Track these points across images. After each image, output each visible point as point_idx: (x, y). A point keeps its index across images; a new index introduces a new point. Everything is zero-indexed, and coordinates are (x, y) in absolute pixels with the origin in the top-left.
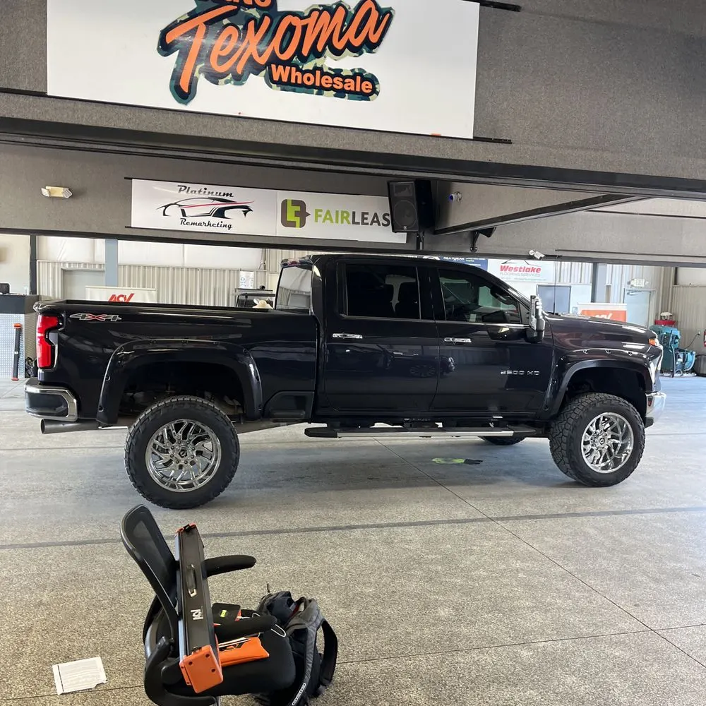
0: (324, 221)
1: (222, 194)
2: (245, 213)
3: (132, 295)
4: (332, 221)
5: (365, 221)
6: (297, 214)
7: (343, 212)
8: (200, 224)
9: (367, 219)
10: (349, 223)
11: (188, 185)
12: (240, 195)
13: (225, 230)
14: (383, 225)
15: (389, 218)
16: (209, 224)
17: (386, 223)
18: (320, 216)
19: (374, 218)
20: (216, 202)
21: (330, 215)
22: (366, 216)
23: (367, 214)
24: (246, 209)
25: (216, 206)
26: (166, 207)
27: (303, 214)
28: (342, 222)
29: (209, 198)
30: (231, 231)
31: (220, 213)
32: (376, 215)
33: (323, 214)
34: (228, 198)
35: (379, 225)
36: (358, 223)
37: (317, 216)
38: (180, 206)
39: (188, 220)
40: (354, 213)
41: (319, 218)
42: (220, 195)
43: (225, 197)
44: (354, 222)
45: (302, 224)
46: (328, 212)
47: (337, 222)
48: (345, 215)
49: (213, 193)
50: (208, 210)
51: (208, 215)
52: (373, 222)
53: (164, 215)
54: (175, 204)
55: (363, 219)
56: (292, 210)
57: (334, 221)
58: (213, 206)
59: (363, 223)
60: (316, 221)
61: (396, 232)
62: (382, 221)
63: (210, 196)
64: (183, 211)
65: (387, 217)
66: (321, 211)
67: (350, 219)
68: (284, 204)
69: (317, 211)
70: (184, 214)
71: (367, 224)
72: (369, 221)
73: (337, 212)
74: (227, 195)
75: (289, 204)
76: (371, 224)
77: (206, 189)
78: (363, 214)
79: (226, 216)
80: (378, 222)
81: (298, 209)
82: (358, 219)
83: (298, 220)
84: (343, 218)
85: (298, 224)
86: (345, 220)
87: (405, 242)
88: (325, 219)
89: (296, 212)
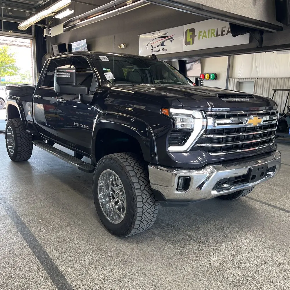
0: (202, 38)
1: (164, 34)
2: (171, 41)
4: (206, 38)
5: (224, 33)
6: (191, 37)
7: (212, 30)
8: (157, 51)
10: (215, 36)
11: (154, 33)
13: (164, 52)
16: (160, 50)
18: (201, 35)
19: (228, 30)
20: (162, 38)
21: (206, 35)
22: (224, 29)
23: (225, 27)
24: (172, 39)
26: (148, 45)
27: (193, 36)
28: (211, 37)
29: (160, 37)
30: (167, 52)
31: (163, 44)
32: (229, 28)
33: (202, 34)
34: (166, 35)
36: (220, 35)
37: (200, 35)
38: (151, 43)
39: (153, 50)
40: (218, 29)
41: (200, 37)
44: (218, 35)
45: (193, 42)
46: (205, 32)
47: (209, 37)
48: (213, 31)
49: (161, 34)
50: (159, 43)
51: (159, 46)
52: (228, 32)
55: (223, 31)
56: (189, 35)
57: (207, 37)
58: (161, 41)
59: (223, 35)
60: (199, 39)
67: (215, 34)
68: (186, 32)
69: (200, 33)
70: (152, 47)
71: (224, 35)
72: (226, 32)
73: (209, 30)
74: (166, 33)
75: (188, 32)
76: (227, 34)
77: (159, 33)
78: (223, 28)
79: (165, 45)
81: (192, 33)
82: (220, 33)
83: (191, 40)
84: (212, 33)
85: (191, 42)
86: (212, 35)
87: (249, 43)
88: (203, 36)
89: (191, 35)
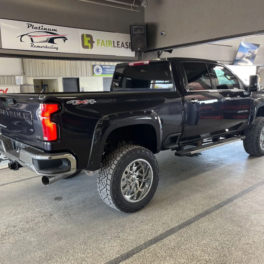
0: (101, 46)
1: (51, 30)
2: (64, 41)
3: (7, 89)
4: (105, 46)
5: (119, 46)
6: (89, 42)
7: (109, 41)
8: (41, 47)
9: (119, 45)
10: (112, 47)
11: (32, 24)
12: (61, 30)
13: (55, 50)
14: (126, 48)
15: (128, 44)
16: (46, 47)
17: (127, 47)
18: (100, 43)
19: (122, 45)
20: (49, 34)
21: (104, 43)
22: (119, 43)
23: (119, 42)
24: (65, 39)
25: (49, 37)
26: (22, 36)
27: (91, 42)
28: (109, 46)
29: (45, 32)
30: (58, 51)
31: (51, 41)
32: (123, 43)
33: (101, 42)
34: (55, 32)
35: (124, 48)
36: (116, 47)
37: (98, 43)
38: (29, 36)
39: (35, 44)
40: (114, 42)
41: (99, 44)
42: (50, 30)
43: (53, 32)
44: (114, 46)
45: (92, 47)
46: (103, 41)
47: (107, 46)
48: (110, 43)
49: (46, 29)
50: (45, 39)
51: (45, 42)
52: (122, 46)
53: (21, 41)
54: (27, 34)
55: (118, 45)
56: (86, 39)
58: (47, 37)
59: (118, 47)
60: (98, 45)
61: (133, 51)
62: (125, 46)
63: (45, 30)
64: (32, 39)
65: (127, 44)
66: (100, 40)
67: (112, 44)
68: (83, 36)
69: (98, 40)
70: (32, 41)
71: (119, 47)
72: (120, 46)
73: (107, 41)
74: (54, 30)
75: (85, 36)
76: (121, 47)
77: (42, 26)
78: (118, 42)
79: (55, 42)
80: (124, 46)
81: (89, 39)
82: (116, 45)
83: (89, 45)
84: (109, 44)
85: (90, 47)
86: (110, 45)
87: (134, 56)
88: (102, 44)
89: (88, 41)
